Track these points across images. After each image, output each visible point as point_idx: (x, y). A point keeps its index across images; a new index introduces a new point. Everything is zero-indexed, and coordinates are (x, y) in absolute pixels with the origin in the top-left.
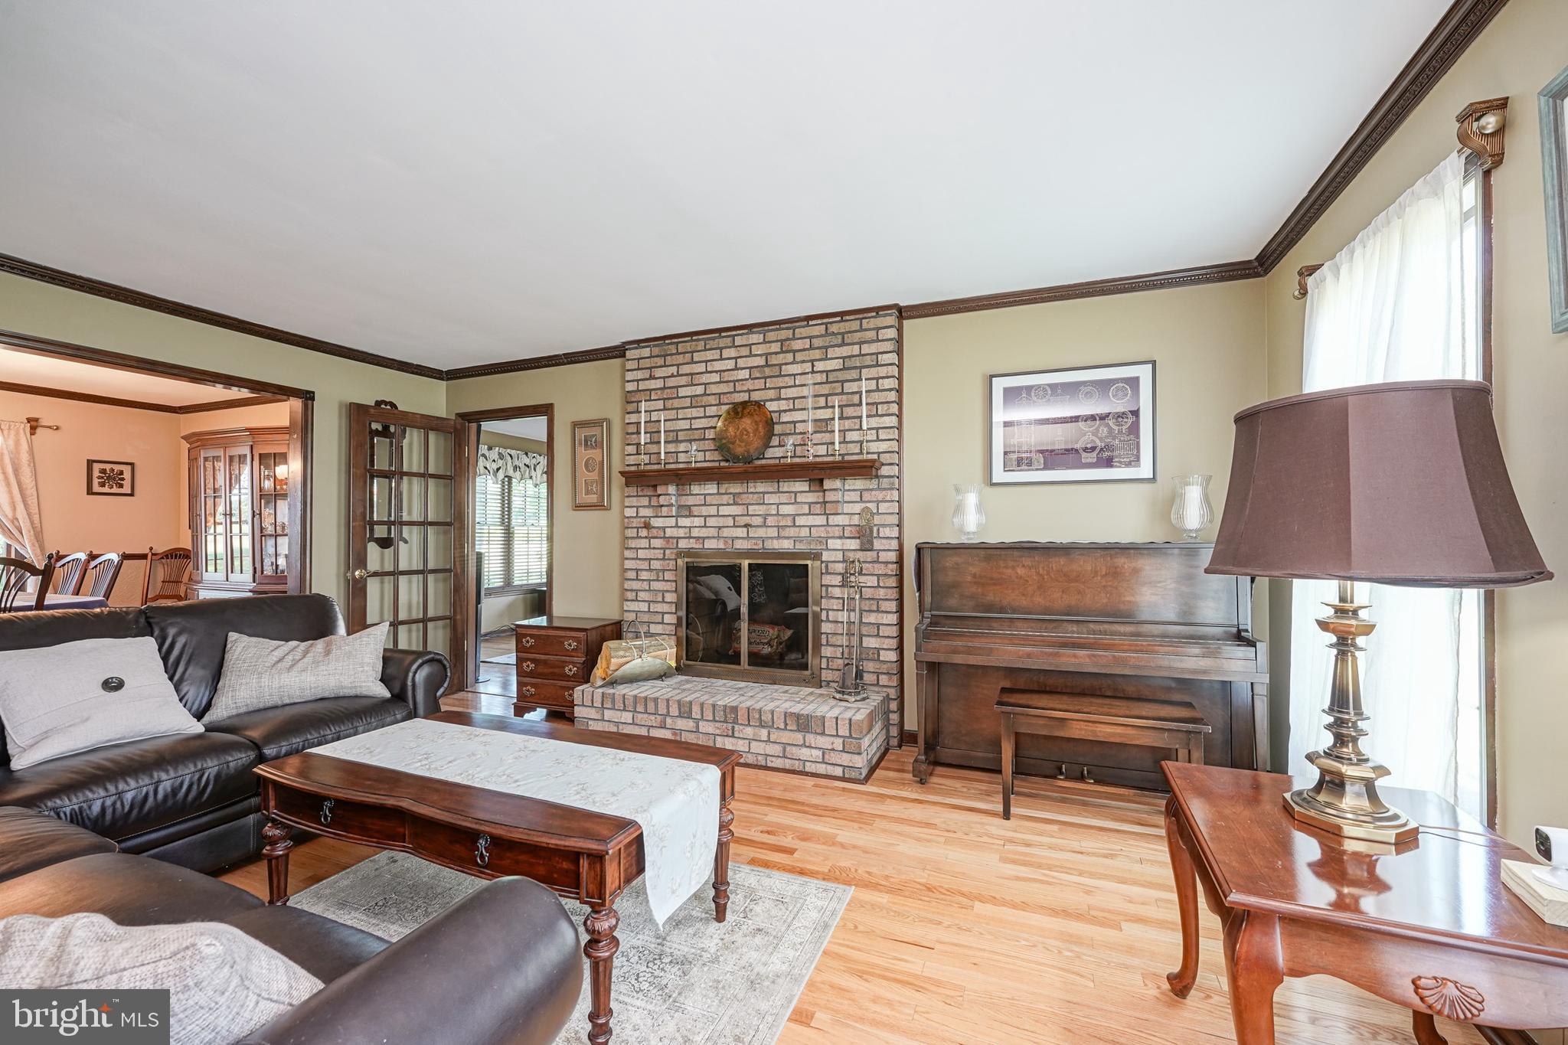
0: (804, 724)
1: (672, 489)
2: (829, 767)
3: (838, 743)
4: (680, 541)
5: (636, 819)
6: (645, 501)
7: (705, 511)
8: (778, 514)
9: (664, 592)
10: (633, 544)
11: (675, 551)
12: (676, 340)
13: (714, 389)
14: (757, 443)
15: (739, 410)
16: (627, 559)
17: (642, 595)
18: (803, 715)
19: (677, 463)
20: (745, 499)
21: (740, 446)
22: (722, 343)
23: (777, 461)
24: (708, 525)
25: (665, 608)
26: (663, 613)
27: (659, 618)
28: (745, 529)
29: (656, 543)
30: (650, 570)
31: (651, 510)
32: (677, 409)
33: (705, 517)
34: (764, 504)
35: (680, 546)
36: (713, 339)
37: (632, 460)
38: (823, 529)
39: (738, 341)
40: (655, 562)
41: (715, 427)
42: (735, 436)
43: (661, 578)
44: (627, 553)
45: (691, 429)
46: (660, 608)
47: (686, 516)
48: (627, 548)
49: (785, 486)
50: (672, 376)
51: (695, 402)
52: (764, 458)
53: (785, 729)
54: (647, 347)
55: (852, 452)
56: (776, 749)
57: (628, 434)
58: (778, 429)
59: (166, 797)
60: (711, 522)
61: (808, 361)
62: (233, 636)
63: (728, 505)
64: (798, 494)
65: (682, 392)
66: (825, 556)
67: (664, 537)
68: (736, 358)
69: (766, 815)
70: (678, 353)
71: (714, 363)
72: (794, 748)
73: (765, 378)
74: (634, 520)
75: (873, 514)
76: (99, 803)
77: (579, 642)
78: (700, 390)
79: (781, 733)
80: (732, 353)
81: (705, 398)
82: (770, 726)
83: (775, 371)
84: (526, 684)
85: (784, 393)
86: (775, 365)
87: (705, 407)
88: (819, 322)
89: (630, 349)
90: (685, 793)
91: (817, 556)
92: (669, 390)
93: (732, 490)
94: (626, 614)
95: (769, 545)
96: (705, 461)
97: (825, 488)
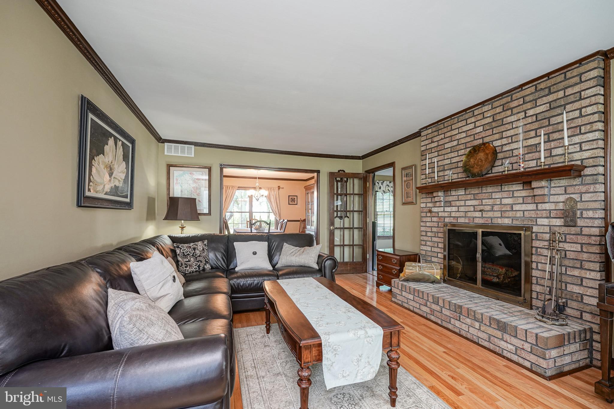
0: (503, 327)
1: (440, 194)
2: (520, 359)
3: (527, 347)
4: (446, 219)
5: (321, 337)
6: (429, 200)
7: (458, 203)
8: (501, 204)
9: (438, 242)
10: (424, 219)
11: (443, 223)
12: (443, 122)
13: (463, 141)
14: (487, 166)
15: (475, 150)
16: (422, 226)
17: (428, 243)
18: (501, 321)
19: (444, 180)
20: (480, 196)
21: (476, 168)
22: (467, 116)
23: (501, 174)
24: (460, 210)
25: (438, 250)
26: (438, 253)
27: (435, 255)
28: (480, 213)
29: (435, 219)
30: (432, 232)
31: (432, 204)
32: (444, 154)
33: (458, 206)
34: (492, 198)
35: (445, 221)
36: (462, 115)
37: (424, 181)
38: (533, 212)
39: (476, 113)
40: (434, 228)
41: (462, 161)
42: (474, 163)
43: (437, 236)
44: (422, 224)
45: (451, 163)
46: (436, 250)
47: (448, 206)
48: (422, 222)
49: (506, 188)
50: (442, 139)
51: (453, 149)
52: (492, 173)
53: (490, 326)
54: (430, 128)
55: (558, 161)
56: (485, 336)
57: (422, 170)
58: (500, 156)
59: (256, 285)
60: (462, 209)
61: (522, 112)
62: (285, 244)
63: (471, 200)
64: (515, 192)
65: (446, 146)
66: (535, 229)
67: (438, 217)
68: (475, 122)
69: (458, 368)
70: (444, 128)
71: (462, 128)
72: (496, 339)
73: (493, 128)
74: (425, 209)
75: (576, 202)
76: (243, 282)
77: (397, 260)
78: (455, 143)
79: (488, 328)
80: (473, 120)
81: (458, 147)
82: (481, 322)
83: (500, 123)
84: (380, 274)
85: (505, 135)
86: (499, 120)
87: (458, 151)
88: (531, 85)
89: (423, 131)
90: (354, 334)
91: (528, 229)
92: (440, 147)
93: (473, 192)
94: (421, 251)
95: (495, 221)
96: (458, 178)
97: (533, 187)
